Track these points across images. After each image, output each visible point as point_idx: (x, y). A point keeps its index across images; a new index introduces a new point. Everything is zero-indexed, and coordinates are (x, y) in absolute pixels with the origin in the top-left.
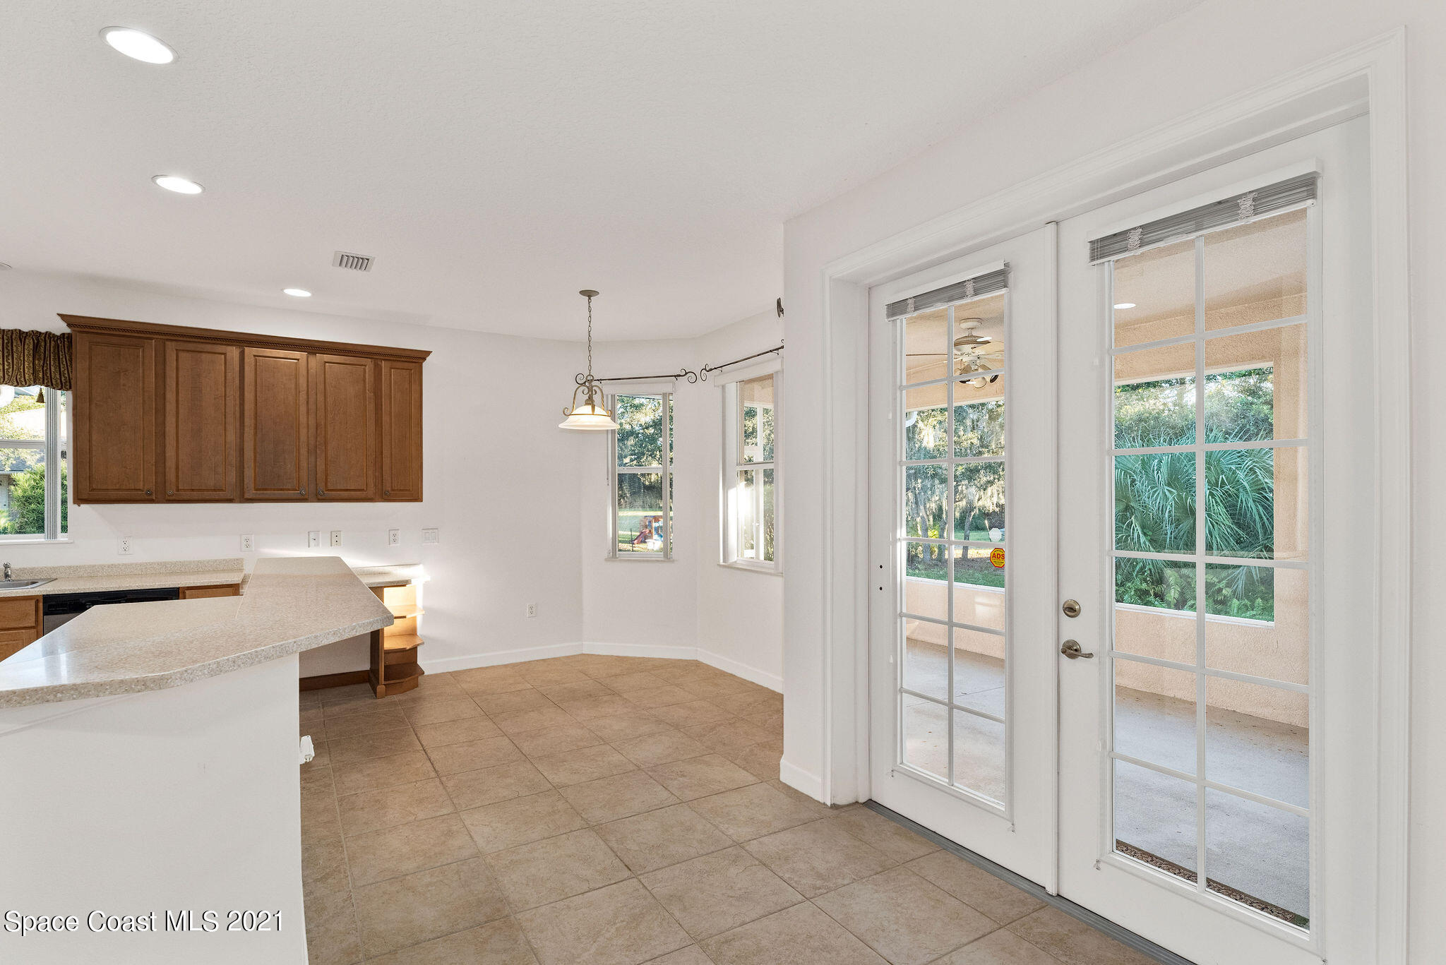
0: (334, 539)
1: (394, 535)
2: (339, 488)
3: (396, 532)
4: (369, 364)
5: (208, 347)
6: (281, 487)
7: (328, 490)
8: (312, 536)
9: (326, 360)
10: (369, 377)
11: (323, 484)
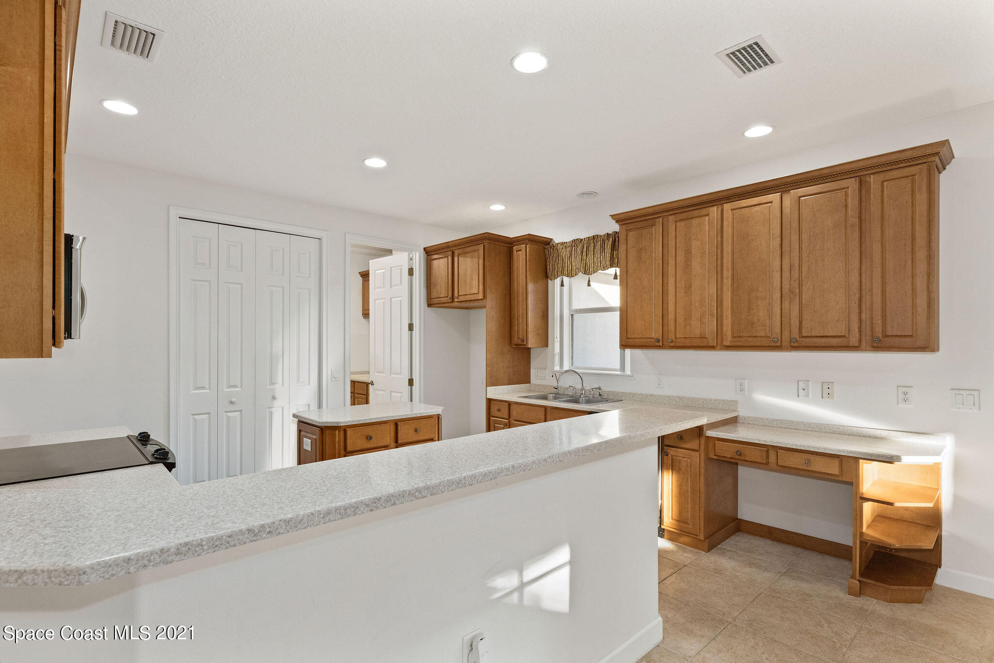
0: (826, 391)
1: (905, 394)
2: (814, 334)
3: (906, 390)
4: (852, 184)
5: (696, 213)
6: (755, 335)
7: (803, 337)
8: (801, 385)
9: (799, 195)
10: (853, 202)
11: (797, 330)
